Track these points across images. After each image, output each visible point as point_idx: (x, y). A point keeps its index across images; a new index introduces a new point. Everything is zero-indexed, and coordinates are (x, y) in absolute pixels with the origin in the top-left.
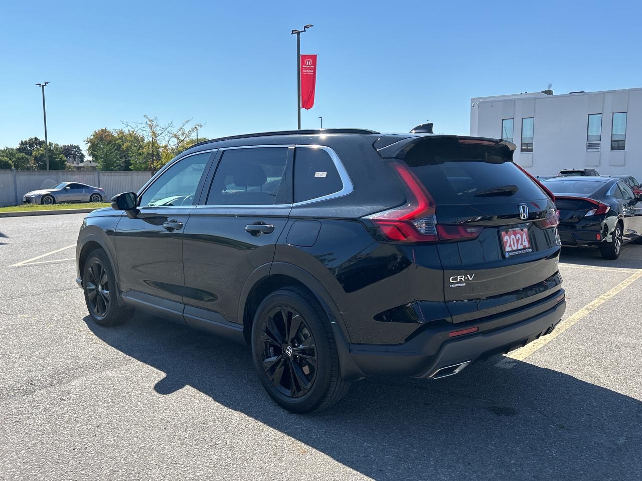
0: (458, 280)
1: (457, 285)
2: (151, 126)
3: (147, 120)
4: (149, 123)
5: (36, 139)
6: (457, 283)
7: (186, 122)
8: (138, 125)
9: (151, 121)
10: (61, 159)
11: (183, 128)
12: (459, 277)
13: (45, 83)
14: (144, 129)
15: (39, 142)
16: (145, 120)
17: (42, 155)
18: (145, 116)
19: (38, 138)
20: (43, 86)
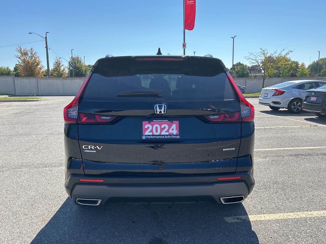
0: (89, 148)
1: (88, 151)
2: (264, 54)
3: (262, 51)
4: (263, 52)
5: (240, 63)
6: (88, 150)
7: (283, 50)
8: (258, 54)
9: (263, 51)
10: (247, 72)
11: (281, 53)
12: (89, 146)
13: (235, 36)
14: (261, 56)
15: (241, 64)
16: (261, 50)
17: (239, 70)
18: (260, 49)
19: (241, 63)
20: (234, 38)
